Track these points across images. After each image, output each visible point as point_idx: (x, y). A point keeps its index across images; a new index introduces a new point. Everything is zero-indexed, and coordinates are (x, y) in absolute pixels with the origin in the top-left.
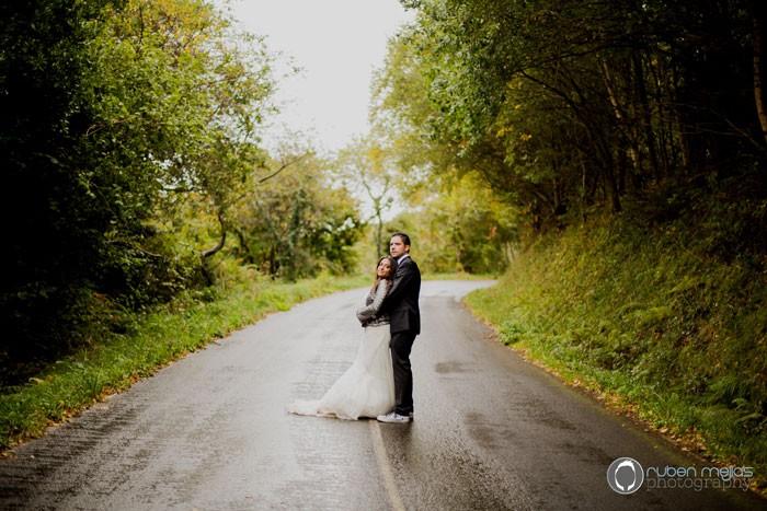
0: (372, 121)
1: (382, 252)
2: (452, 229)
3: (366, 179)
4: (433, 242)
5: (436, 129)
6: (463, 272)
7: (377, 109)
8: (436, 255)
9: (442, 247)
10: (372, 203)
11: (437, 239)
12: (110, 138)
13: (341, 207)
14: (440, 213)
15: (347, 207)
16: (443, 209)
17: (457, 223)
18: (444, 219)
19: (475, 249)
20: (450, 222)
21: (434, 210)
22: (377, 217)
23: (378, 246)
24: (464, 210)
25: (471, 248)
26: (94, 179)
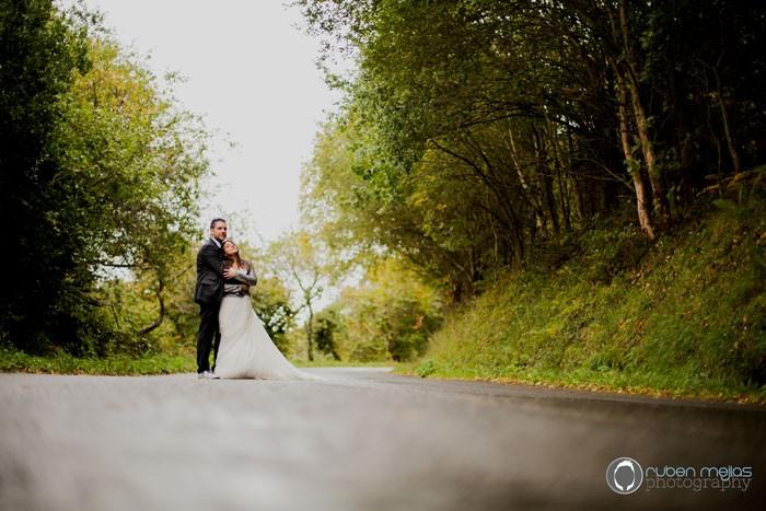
0: (301, 208)
1: (312, 341)
2: (380, 319)
3: (297, 269)
4: (362, 334)
5: (359, 196)
6: (391, 360)
7: (306, 197)
8: (365, 346)
9: (371, 338)
10: (303, 293)
11: (367, 330)
12: (73, 185)
13: (273, 295)
14: (368, 304)
15: (279, 293)
16: (371, 301)
17: (385, 313)
18: (372, 311)
19: (403, 339)
20: (378, 312)
21: (362, 301)
22: (307, 307)
23: (309, 335)
24: (392, 300)
25: (399, 338)
26: (59, 218)
